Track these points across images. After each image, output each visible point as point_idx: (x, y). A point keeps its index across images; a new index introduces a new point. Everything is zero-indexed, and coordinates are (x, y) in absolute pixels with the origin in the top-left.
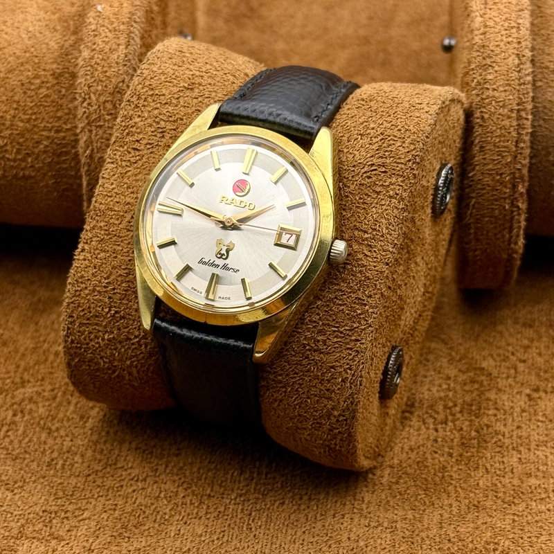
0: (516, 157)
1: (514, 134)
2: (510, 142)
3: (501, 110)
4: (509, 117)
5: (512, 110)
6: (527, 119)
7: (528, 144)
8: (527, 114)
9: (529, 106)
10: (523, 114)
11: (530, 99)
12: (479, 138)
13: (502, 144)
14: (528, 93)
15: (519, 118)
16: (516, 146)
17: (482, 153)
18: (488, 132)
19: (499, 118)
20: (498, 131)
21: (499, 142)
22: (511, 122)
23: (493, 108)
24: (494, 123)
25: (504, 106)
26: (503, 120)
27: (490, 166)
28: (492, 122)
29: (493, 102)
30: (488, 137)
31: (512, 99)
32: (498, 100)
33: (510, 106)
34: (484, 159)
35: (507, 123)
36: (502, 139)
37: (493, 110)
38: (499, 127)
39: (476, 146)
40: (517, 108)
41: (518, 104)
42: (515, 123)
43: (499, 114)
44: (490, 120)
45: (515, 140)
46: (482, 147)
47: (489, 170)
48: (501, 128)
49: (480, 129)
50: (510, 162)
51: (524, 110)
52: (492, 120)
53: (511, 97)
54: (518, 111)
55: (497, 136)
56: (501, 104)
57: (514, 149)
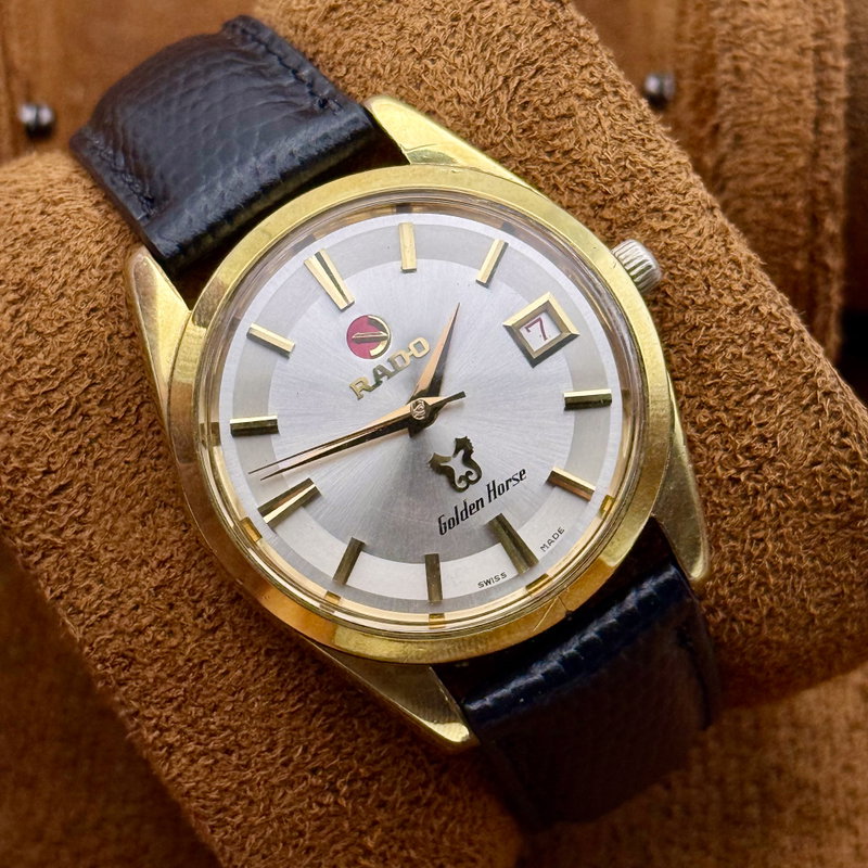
0: (815, 156)
1: (810, 104)
2: (801, 122)
3: (778, 52)
4: (797, 66)
5: (802, 51)
6: (837, 69)
7: (842, 124)
8: (836, 58)
9: (841, 39)
10: (829, 58)
11: (841, 22)
12: (731, 118)
13: (785, 128)
14: (835, 10)
15: (821, 66)
16: (817, 130)
17: (740, 152)
18: (751, 103)
19: (774, 70)
20: (775, 99)
21: (779, 124)
22: (801, 77)
23: (759, 47)
24: (766, 82)
25: (784, 42)
26: (783, 74)
27: (761, 179)
28: (758, 80)
29: (760, 35)
30: (751, 113)
31: (803, 25)
32: (770, 29)
33: (799, 41)
34: (745, 164)
35: (792, 79)
36: (785, 116)
37: (759, 51)
38: (775, 89)
39: (724, 135)
40: (812, 44)
41: (816, 36)
42: (811, 79)
43: (776, 61)
44: (754, 76)
45: (811, 116)
46: (738, 137)
47: (757, 188)
48: (779, 92)
49: (733, 99)
50: (804, 169)
51: (831, 47)
52: (760, 75)
53: (799, 21)
54: (818, 51)
55: (770, 112)
56: (777, 37)
57: (811, 137)
